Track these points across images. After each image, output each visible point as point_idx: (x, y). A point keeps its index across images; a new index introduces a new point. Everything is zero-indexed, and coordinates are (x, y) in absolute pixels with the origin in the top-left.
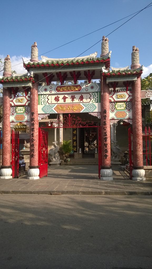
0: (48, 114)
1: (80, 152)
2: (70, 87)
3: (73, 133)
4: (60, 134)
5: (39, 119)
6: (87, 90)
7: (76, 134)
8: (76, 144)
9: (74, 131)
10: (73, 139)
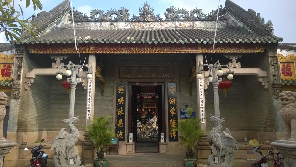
1: (131, 141)
3: (117, 103)
4: (88, 101)
7: (123, 103)
8: (122, 125)
9: (120, 98)
10: (117, 114)
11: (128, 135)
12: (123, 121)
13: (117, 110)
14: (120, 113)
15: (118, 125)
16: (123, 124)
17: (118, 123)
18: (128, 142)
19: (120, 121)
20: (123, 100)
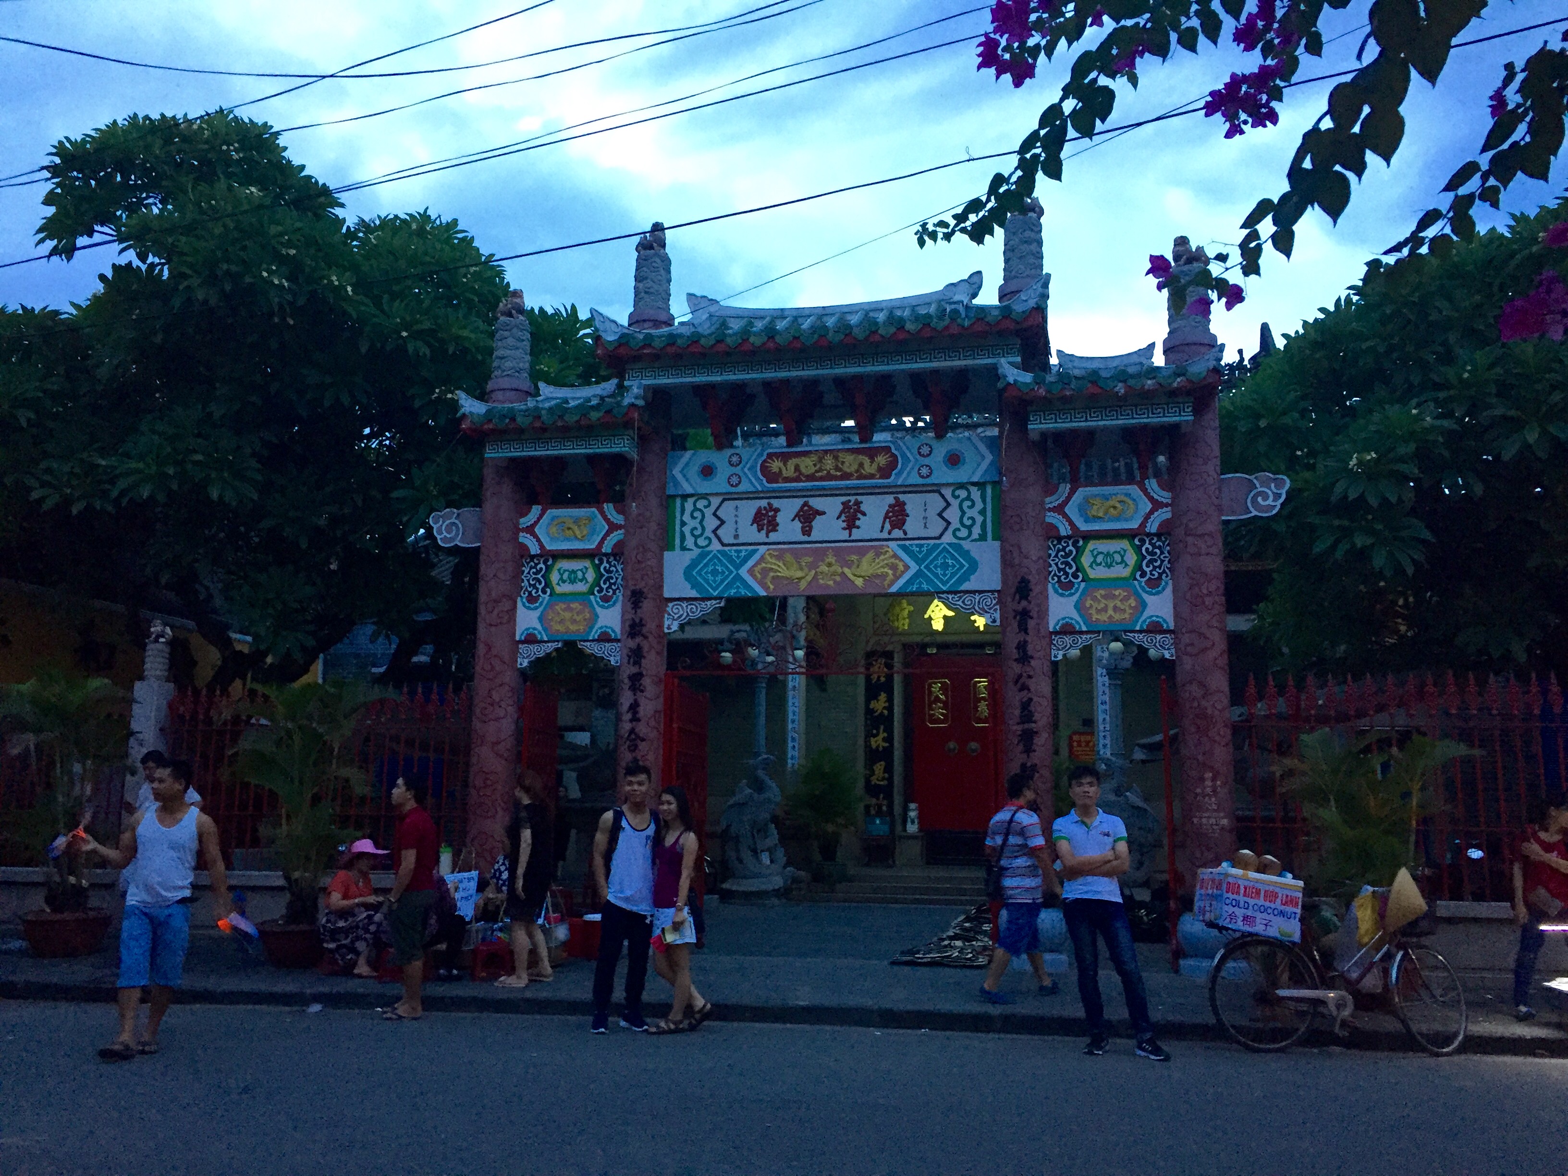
0: (715, 598)
1: (913, 828)
2: (836, 458)
3: (869, 712)
4: (790, 710)
5: (669, 628)
6: (924, 471)
7: (886, 712)
8: (883, 779)
9: (875, 697)
10: (867, 745)
11: (906, 810)
12: (889, 769)
13: (869, 735)
14: (878, 742)
15: (874, 780)
16: (886, 775)
17: (873, 773)
18: (905, 830)
19: (879, 768)
20: (887, 704)
